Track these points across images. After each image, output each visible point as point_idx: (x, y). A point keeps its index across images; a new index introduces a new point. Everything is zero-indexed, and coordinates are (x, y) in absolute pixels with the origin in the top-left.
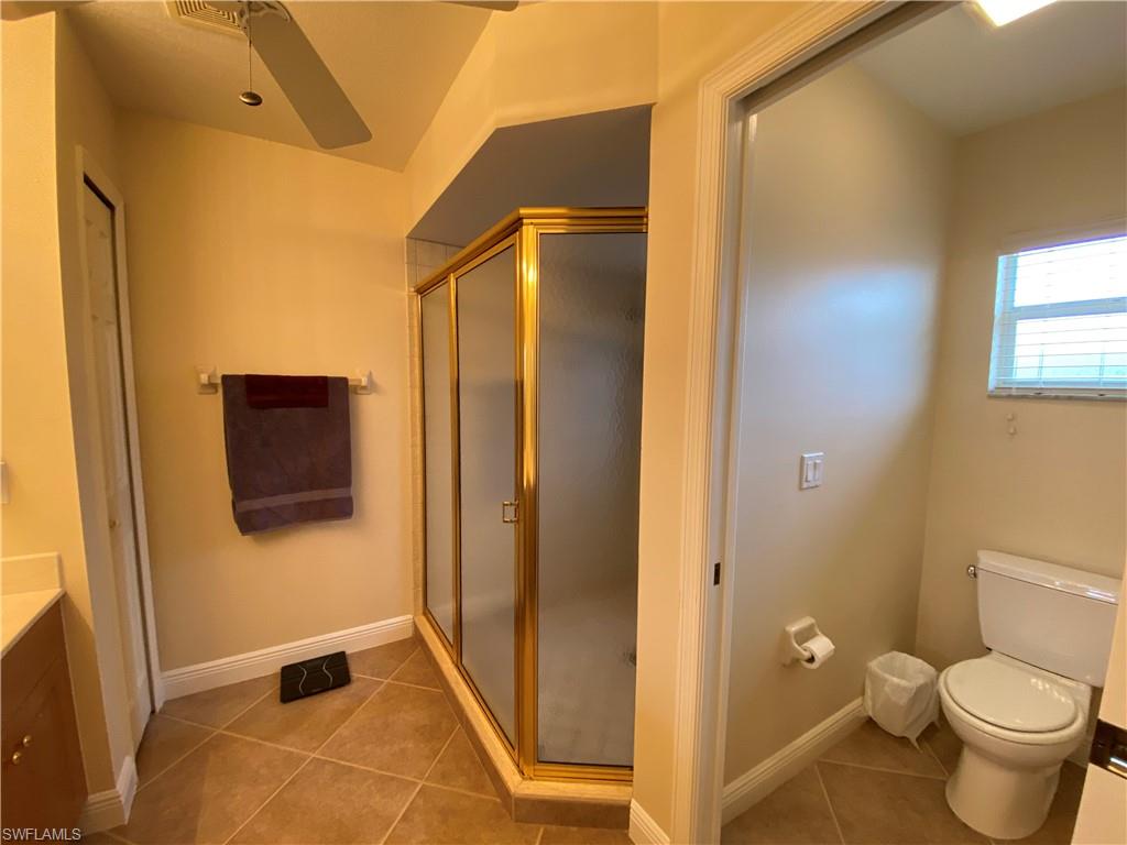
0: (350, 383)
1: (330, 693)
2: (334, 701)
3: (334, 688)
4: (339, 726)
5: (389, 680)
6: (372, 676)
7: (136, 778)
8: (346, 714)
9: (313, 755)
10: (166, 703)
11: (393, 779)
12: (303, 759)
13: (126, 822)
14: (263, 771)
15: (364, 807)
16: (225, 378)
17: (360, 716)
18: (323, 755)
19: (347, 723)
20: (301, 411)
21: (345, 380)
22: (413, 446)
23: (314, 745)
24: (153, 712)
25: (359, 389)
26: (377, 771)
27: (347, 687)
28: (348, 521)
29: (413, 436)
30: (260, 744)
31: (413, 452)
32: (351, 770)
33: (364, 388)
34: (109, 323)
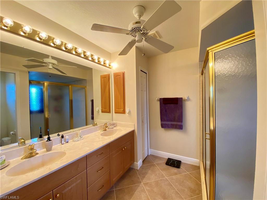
0: (183, 99)
1: (175, 168)
2: (174, 170)
3: (176, 167)
4: (173, 175)
5: (188, 173)
6: (185, 169)
7: (142, 164)
8: (176, 174)
9: (166, 178)
10: (150, 155)
11: (179, 194)
12: (165, 177)
13: (138, 169)
14: (158, 174)
15: (171, 195)
16: (160, 99)
17: (178, 176)
18: (168, 179)
19: (175, 176)
20: (172, 105)
21: (182, 98)
22: (200, 115)
23: (168, 176)
24: (148, 155)
25: (185, 100)
26: (177, 190)
27: (179, 169)
28: (182, 130)
29: (200, 112)
30: (159, 170)
31: (200, 116)
32: (171, 185)
33: (186, 100)
34: (145, 91)
